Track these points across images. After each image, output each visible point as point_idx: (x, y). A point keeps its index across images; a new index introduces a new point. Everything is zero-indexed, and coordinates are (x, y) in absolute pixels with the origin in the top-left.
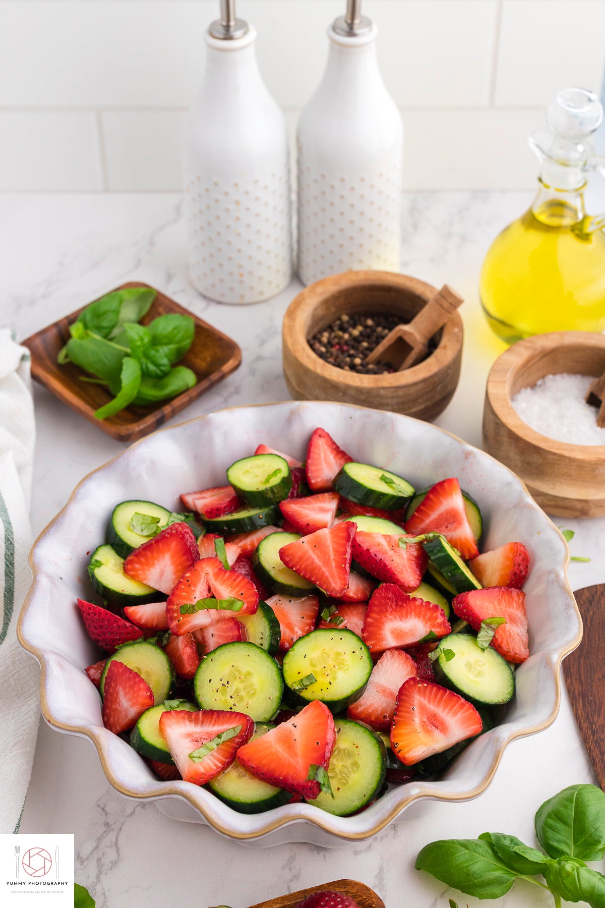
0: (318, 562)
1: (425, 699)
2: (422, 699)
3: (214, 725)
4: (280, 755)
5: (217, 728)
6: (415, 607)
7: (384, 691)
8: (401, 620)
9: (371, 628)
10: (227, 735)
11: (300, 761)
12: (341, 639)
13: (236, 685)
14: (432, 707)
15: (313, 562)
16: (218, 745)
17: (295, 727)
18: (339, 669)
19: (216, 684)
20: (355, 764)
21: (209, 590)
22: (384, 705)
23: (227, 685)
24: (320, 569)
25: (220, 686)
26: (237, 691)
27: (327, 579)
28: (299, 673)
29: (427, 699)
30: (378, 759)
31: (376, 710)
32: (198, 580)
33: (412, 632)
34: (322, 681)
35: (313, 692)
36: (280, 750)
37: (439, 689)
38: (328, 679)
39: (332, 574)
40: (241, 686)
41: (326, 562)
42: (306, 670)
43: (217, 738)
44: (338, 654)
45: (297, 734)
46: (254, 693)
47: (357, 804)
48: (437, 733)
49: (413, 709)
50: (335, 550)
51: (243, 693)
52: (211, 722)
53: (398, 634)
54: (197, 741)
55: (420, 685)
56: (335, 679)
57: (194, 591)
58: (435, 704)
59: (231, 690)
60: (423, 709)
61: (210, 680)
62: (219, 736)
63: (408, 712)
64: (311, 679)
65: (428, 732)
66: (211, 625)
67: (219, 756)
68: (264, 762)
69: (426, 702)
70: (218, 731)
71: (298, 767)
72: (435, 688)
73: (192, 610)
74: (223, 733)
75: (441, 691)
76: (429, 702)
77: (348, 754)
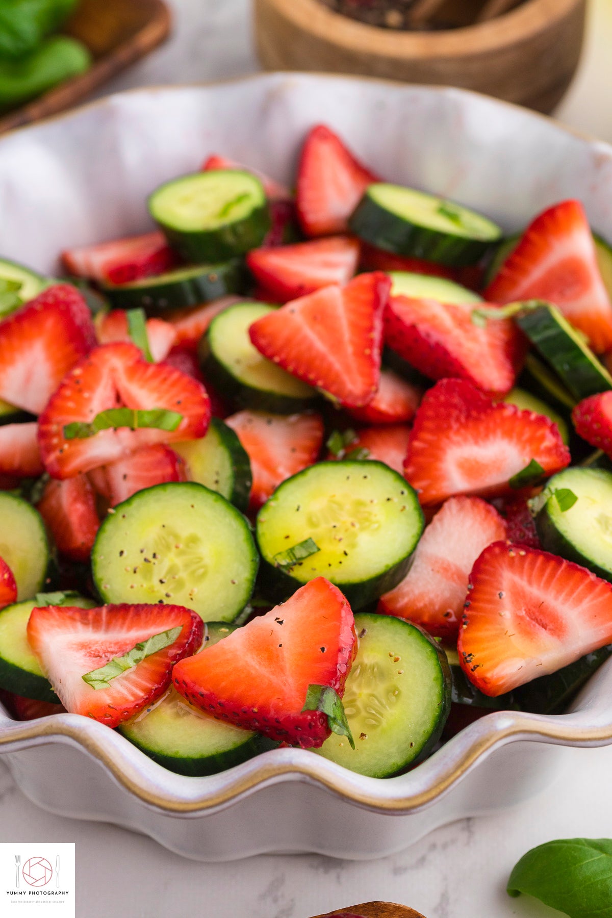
0: (320, 346)
1: (521, 577)
2: (517, 579)
3: (129, 629)
4: (253, 672)
5: (135, 634)
6: (503, 419)
7: (446, 570)
8: (476, 443)
9: (421, 460)
10: (154, 644)
11: (291, 680)
12: (365, 477)
13: (170, 559)
14: (535, 592)
15: (311, 347)
16: (137, 661)
17: (281, 623)
18: (362, 529)
19: (133, 559)
20: (394, 692)
21: (118, 398)
22: (447, 594)
23: (153, 560)
24: (323, 358)
25: (138, 561)
26: (172, 571)
27: (338, 376)
28: (287, 537)
29: (525, 578)
30: (436, 679)
31: (432, 603)
32: (97, 379)
33: (497, 465)
34: (330, 550)
35: (314, 569)
36: (253, 664)
37: (548, 559)
38: (342, 547)
39: (348, 370)
40: (179, 562)
41: (336, 345)
42: (301, 532)
43: (135, 650)
44: (360, 504)
45: (284, 635)
46: (204, 575)
47: (398, 760)
48: (544, 636)
49: (500, 595)
50: (353, 326)
51: (182, 575)
52: (123, 624)
53: (471, 468)
54: (98, 656)
55: (512, 554)
56: (353, 546)
57: (89, 400)
58: (542, 585)
59: (160, 569)
60: (518, 596)
61: (122, 553)
62: (139, 647)
63: (490, 602)
64: (310, 547)
65: (527, 633)
66: (123, 457)
67: (139, 680)
68: (223, 684)
69: (522, 582)
70: (138, 639)
71: (286, 689)
72: (540, 559)
73: (84, 433)
74: (146, 641)
75: (552, 564)
76: (530, 582)
77: (380, 674)
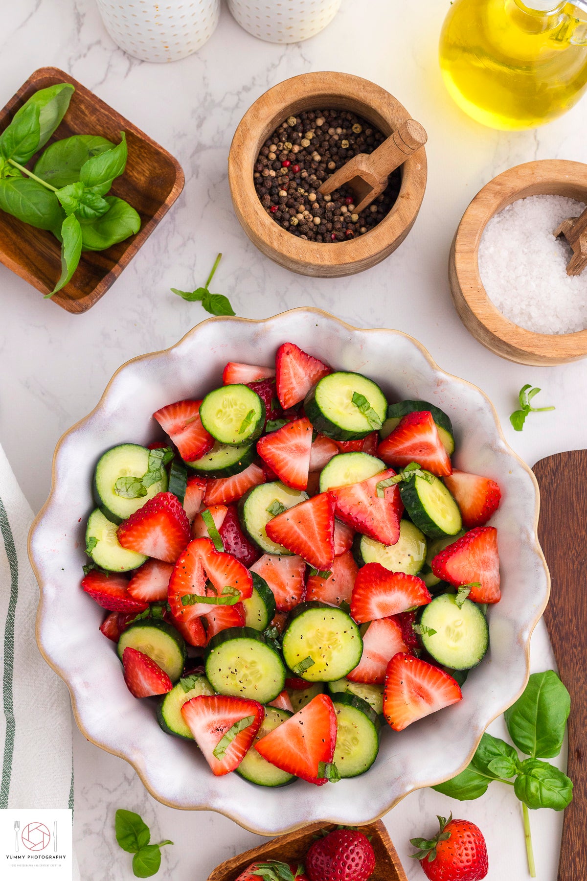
0: (304, 537)
1: (411, 673)
2: (409, 673)
3: (229, 712)
4: (292, 750)
5: (232, 716)
6: (398, 581)
7: (374, 656)
8: (385, 591)
9: (358, 604)
10: (242, 724)
11: (310, 757)
12: (333, 618)
13: (243, 672)
14: (418, 680)
15: (298, 537)
16: (236, 734)
17: (302, 724)
18: (334, 648)
19: (226, 671)
20: (355, 739)
21: (205, 574)
22: (375, 668)
23: (236, 673)
24: (306, 543)
25: (229, 672)
26: (245, 676)
27: (314, 553)
28: (298, 655)
29: (413, 673)
30: (375, 737)
31: (368, 673)
32: (194, 565)
33: (396, 605)
34: (319, 661)
35: (313, 674)
36: (291, 744)
37: (423, 665)
38: (324, 660)
39: (318, 548)
40: (247, 672)
41: (311, 536)
42: (305, 653)
43: (234, 727)
44: (331, 633)
45: (305, 730)
46: (261, 677)
47: (359, 769)
48: (423, 702)
49: (402, 683)
50: (319, 524)
51: (250, 678)
52: (226, 707)
53: (383, 607)
54: (218, 730)
55: (406, 661)
56: (330, 658)
57: (192, 578)
58: (422, 675)
59: (239, 676)
60: (410, 682)
61: (220, 670)
62: (236, 725)
63: (397, 685)
64: (309, 661)
65: (415, 702)
66: (212, 611)
67: (238, 746)
68: (279, 757)
69: (412, 676)
70: (234, 719)
71: (309, 764)
72: (420, 664)
73: (193, 599)
74: (239, 722)
75: (425, 667)
76: (415, 675)
77: (348, 731)
